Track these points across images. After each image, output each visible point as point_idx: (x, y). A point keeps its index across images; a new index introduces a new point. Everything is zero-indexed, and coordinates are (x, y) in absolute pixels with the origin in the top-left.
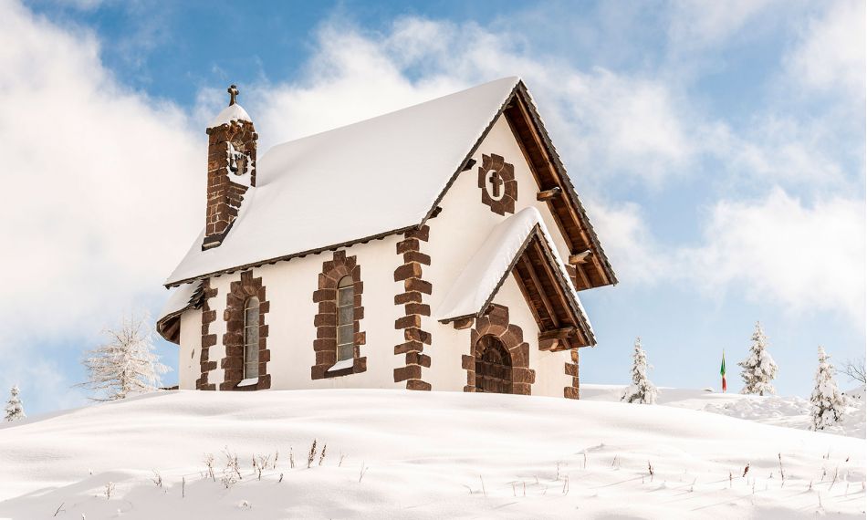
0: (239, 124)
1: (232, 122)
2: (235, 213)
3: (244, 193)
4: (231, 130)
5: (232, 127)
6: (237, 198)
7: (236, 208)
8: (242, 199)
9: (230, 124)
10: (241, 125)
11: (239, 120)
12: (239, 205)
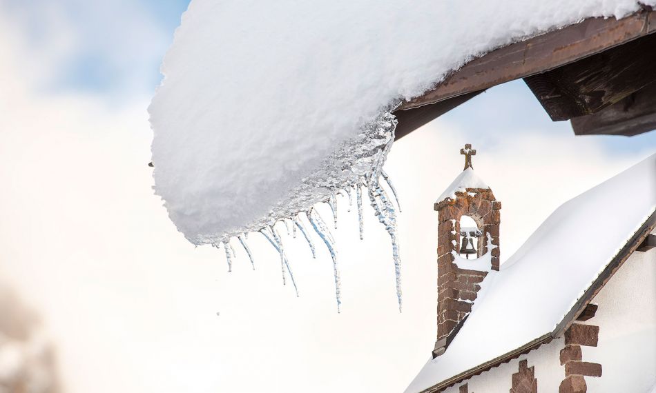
0: (469, 194)
1: (457, 193)
2: (468, 308)
3: (481, 280)
4: (457, 203)
5: (458, 200)
6: (471, 288)
7: (468, 301)
8: (478, 288)
9: (454, 197)
10: (473, 195)
11: (468, 190)
12: (474, 297)
